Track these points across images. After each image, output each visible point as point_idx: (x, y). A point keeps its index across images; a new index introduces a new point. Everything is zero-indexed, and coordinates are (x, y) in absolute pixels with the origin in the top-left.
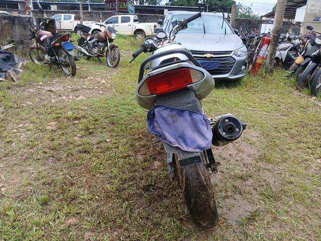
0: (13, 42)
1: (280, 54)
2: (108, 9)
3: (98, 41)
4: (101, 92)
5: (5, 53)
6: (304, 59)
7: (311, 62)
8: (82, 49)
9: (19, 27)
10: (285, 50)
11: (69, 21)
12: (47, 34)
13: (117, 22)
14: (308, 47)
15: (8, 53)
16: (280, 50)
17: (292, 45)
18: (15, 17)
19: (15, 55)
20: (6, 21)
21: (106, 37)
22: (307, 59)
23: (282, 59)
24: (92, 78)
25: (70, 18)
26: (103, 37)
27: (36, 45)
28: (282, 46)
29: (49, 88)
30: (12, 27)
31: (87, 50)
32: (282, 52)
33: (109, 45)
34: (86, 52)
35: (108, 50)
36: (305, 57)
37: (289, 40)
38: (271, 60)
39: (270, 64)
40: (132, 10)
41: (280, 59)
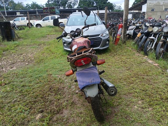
2: (45, 13)
6: (141, 34)
7: (144, 36)
10: (132, 30)
11: (24, 20)
13: (49, 20)
14: (143, 27)
16: (130, 30)
17: (135, 27)
22: (142, 34)
25: (24, 19)
28: (130, 28)
32: (131, 31)
36: (142, 33)
37: (134, 24)
38: (124, 36)
39: (124, 38)
40: (58, 12)
41: (130, 34)
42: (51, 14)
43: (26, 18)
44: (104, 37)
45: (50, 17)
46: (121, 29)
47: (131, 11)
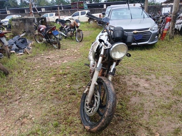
0: (25, 32)
1: (177, 26)
2: (73, 8)
3: (70, 28)
4: (76, 57)
5: (22, 39)
8: (62, 33)
9: (28, 24)
10: (180, 24)
11: (52, 17)
12: (43, 27)
15: (23, 39)
16: (177, 24)
18: (26, 18)
19: (27, 39)
20: (21, 21)
21: (75, 26)
23: (178, 29)
24: (69, 49)
26: (73, 25)
27: (38, 33)
28: (178, 21)
29: (47, 57)
30: (24, 24)
31: (65, 33)
33: (76, 30)
34: (64, 35)
35: (76, 32)
38: (172, 31)
39: (171, 33)
40: (86, 7)
41: (177, 29)
42: (79, 9)
43: (54, 14)
44: (154, 30)
45: (80, 12)
46: (169, 22)
47: (170, 3)
